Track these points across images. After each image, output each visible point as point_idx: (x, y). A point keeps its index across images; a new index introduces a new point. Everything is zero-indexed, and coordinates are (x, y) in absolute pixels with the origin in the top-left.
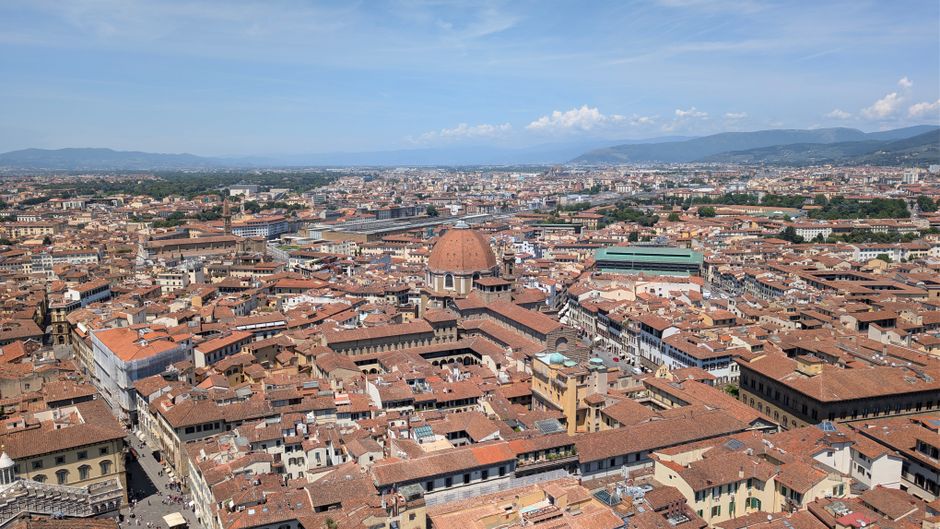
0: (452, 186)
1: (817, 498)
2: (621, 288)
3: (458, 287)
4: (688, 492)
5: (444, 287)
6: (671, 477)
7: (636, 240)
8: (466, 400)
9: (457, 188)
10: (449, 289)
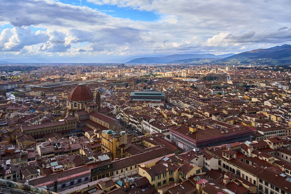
0: (85, 70)
1: (191, 176)
2: (138, 105)
3: (79, 107)
4: (149, 177)
5: (74, 107)
6: (144, 173)
7: (146, 89)
8: (76, 150)
9: (86, 71)
10: (75, 108)
